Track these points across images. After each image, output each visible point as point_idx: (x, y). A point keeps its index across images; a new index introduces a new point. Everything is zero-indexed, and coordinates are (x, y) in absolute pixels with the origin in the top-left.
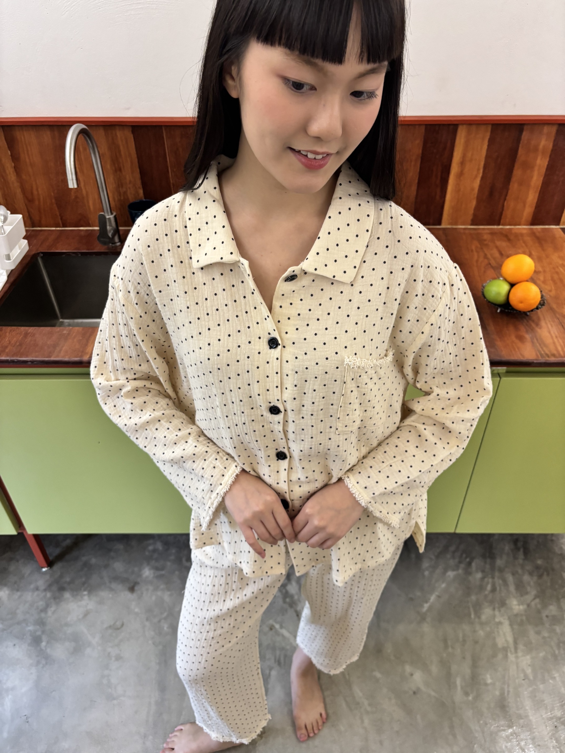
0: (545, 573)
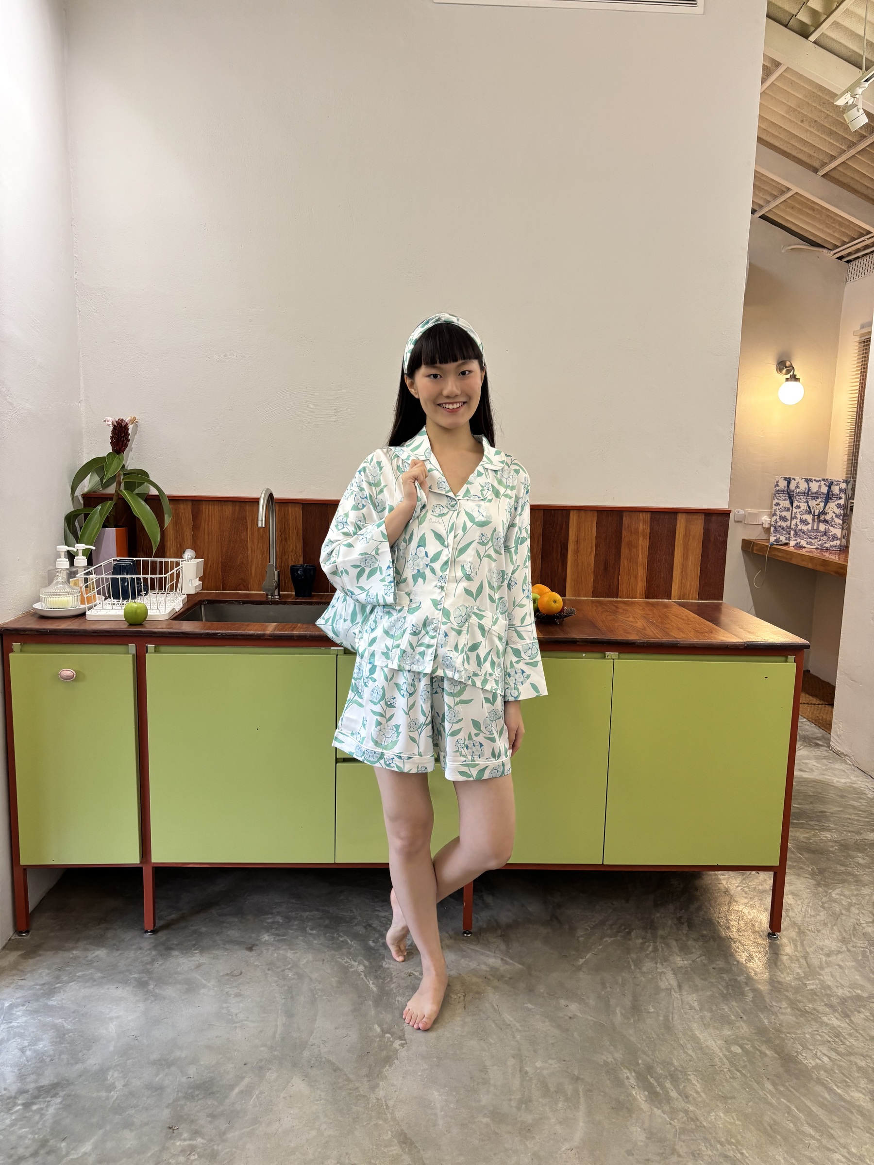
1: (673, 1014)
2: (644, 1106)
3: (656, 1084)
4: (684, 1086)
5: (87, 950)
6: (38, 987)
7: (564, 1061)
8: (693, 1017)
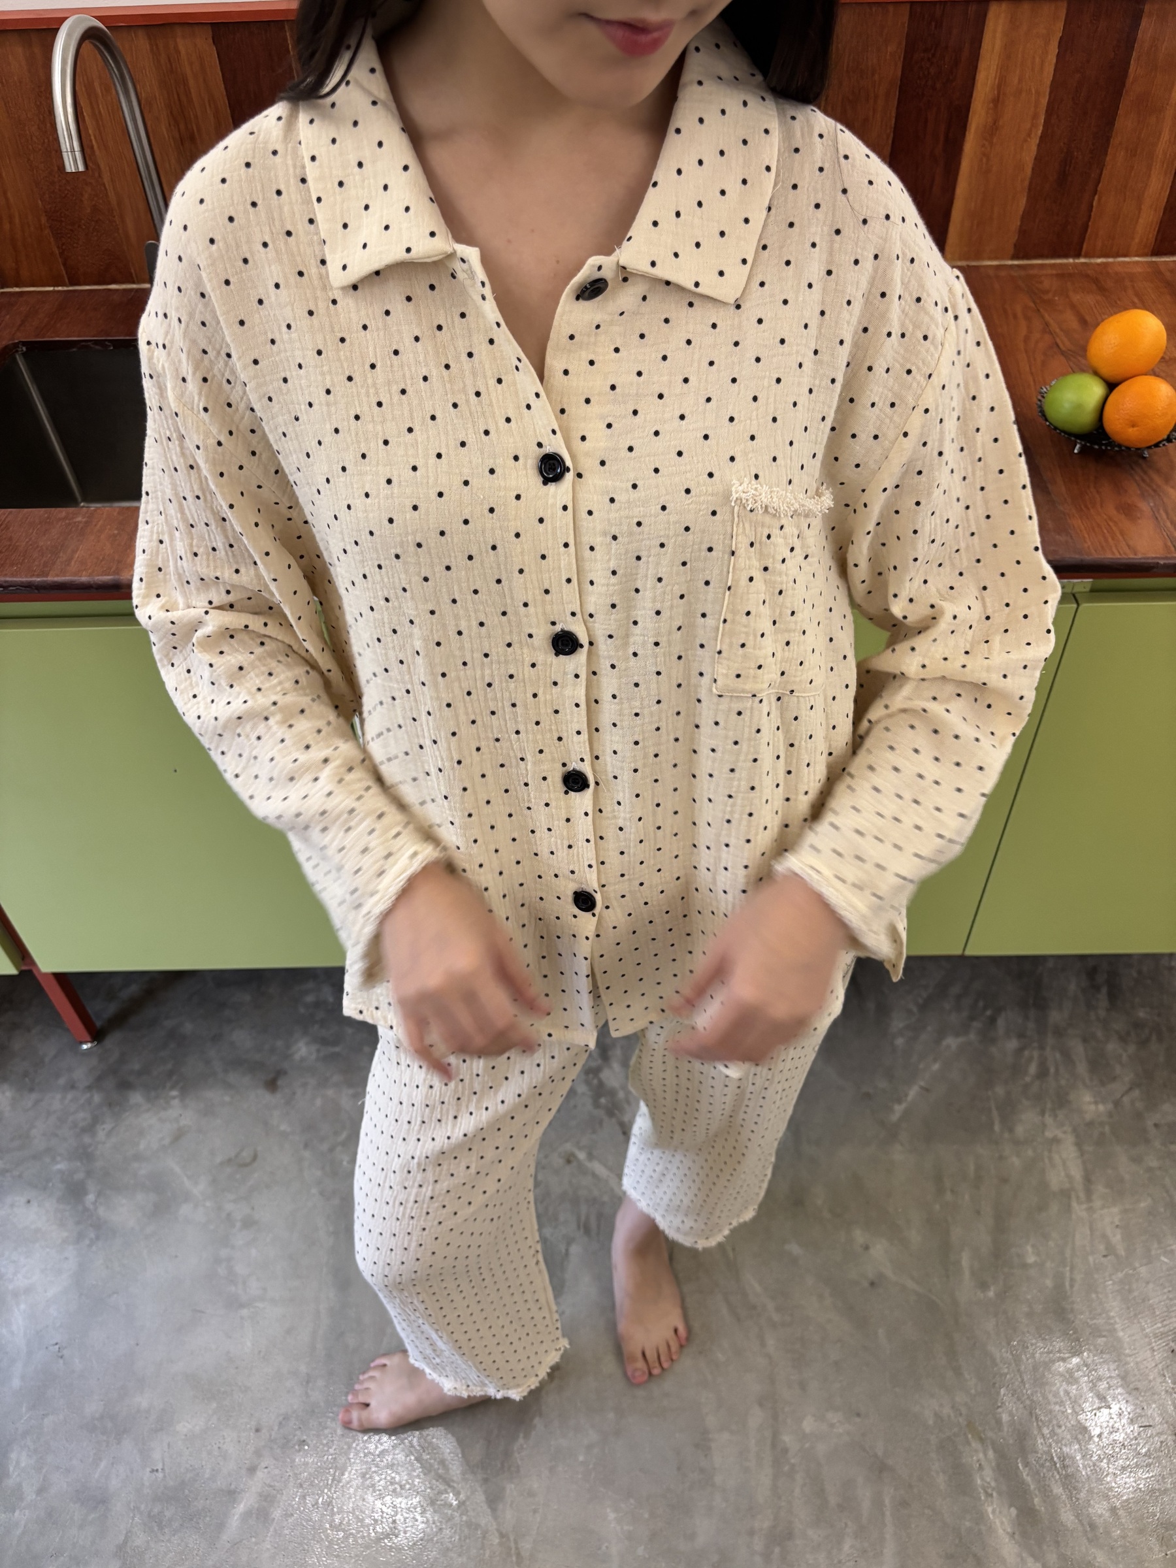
0: (1154, 1038)
1: (1072, 1269)
8: (1111, 1277)
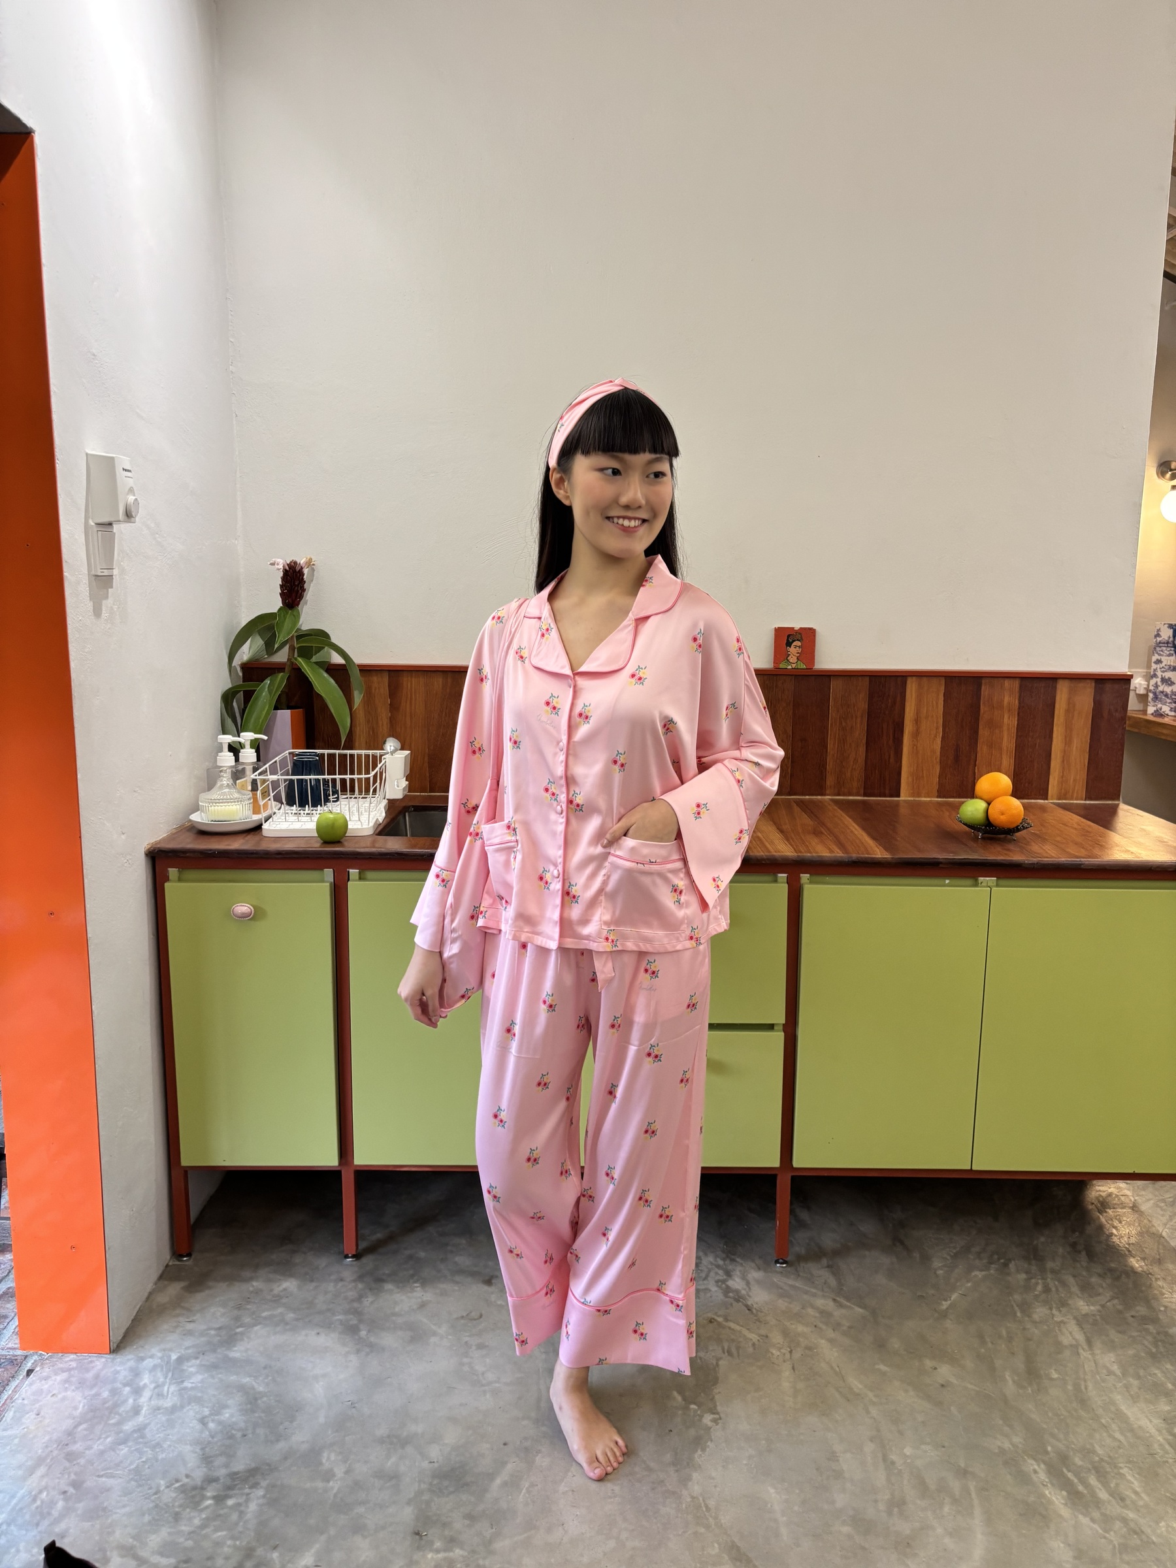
1: (1085, 1381)
2: (1065, 1512)
3: (1076, 1481)
4: (1117, 1485)
5: (270, 1281)
6: (213, 1332)
7: (944, 1447)
8: (1114, 1385)
